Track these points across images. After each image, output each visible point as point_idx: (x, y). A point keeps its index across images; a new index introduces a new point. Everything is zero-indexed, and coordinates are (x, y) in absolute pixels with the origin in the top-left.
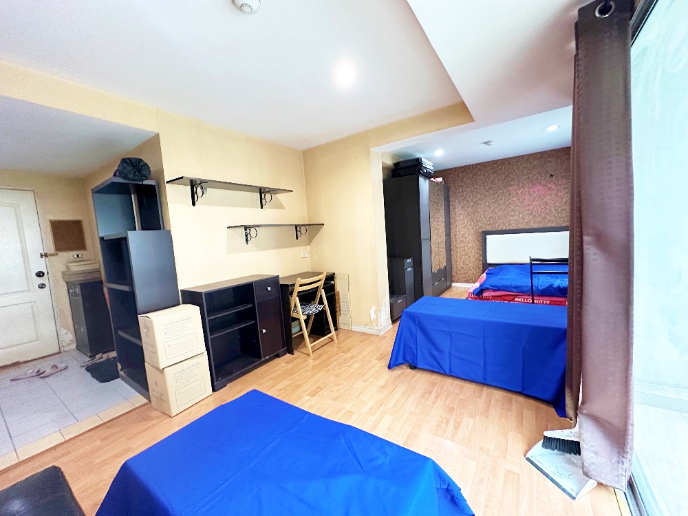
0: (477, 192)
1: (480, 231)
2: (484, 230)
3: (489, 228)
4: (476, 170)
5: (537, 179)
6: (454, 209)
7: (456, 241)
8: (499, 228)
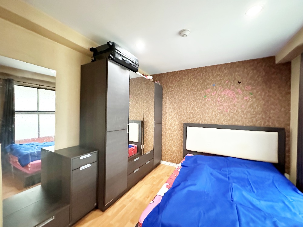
0: (182, 92)
1: (183, 122)
2: (186, 122)
3: (189, 121)
4: (182, 75)
5: (227, 85)
6: (166, 104)
7: (166, 128)
8: (197, 122)
